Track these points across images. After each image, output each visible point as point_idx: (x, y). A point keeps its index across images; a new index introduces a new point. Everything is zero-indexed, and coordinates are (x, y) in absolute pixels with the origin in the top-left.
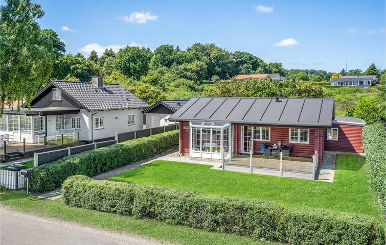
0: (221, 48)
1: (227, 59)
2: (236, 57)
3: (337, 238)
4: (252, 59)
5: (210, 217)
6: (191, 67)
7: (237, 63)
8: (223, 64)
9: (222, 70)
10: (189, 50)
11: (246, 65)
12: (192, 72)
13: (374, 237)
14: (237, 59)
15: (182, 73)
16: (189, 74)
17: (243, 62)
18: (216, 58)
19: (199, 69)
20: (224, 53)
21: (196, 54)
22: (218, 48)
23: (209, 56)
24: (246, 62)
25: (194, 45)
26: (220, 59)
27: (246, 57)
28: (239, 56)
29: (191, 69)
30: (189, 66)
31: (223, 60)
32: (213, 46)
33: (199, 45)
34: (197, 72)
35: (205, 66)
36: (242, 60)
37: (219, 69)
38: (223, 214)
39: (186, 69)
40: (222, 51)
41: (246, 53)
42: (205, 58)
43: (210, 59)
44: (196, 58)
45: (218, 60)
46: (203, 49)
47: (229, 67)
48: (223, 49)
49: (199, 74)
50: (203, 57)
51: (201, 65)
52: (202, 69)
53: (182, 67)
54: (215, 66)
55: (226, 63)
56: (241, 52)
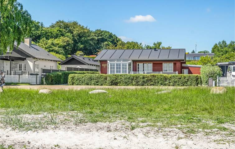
0: (83, 26)
1: (89, 36)
2: (97, 35)
3: (187, 81)
4: (112, 37)
5: (142, 80)
6: (58, 42)
7: (98, 40)
8: (85, 41)
9: (85, 47)
10: (53, 27)
11: (106, 43)
12: (59, 47)
13: (198, 79)
14: (98, 36)
15: (51, 47)
16: (56, 48)
17: (103, 40)
18: (79, 35)
19: (65, 44)
20: (86, 31)
21: (60, 31)
22: (80, 25)
23: (72, 33)
24: (106, 40)
25: (58, 22)
26: (83, 36)
27: (106, 35)
28: (99, 34)
29: (58, 44)
30: (56, 41)
31: (85, 37)
32: (75, 24)
33: (63, 22)
34: (64, 47)
35: (71, 42)
36: (102, 39)
37: (82, 46)
38: (147, 78)
39: (53, 44)
40: (84, 29)
41: (106, 32)
42: (69, 34)
43: (73, 36)
44: (61, 34)
45: (80, 37)
46: (66, 26)
47: (90, 44)
48: (85, 27)
49: (66, 49)
50: (67, 34)
51: (68, 41)
52: (68, 45)
53: (50, 41)
54: (77, 43)
55: (88, 40)
56: (102, 30)
